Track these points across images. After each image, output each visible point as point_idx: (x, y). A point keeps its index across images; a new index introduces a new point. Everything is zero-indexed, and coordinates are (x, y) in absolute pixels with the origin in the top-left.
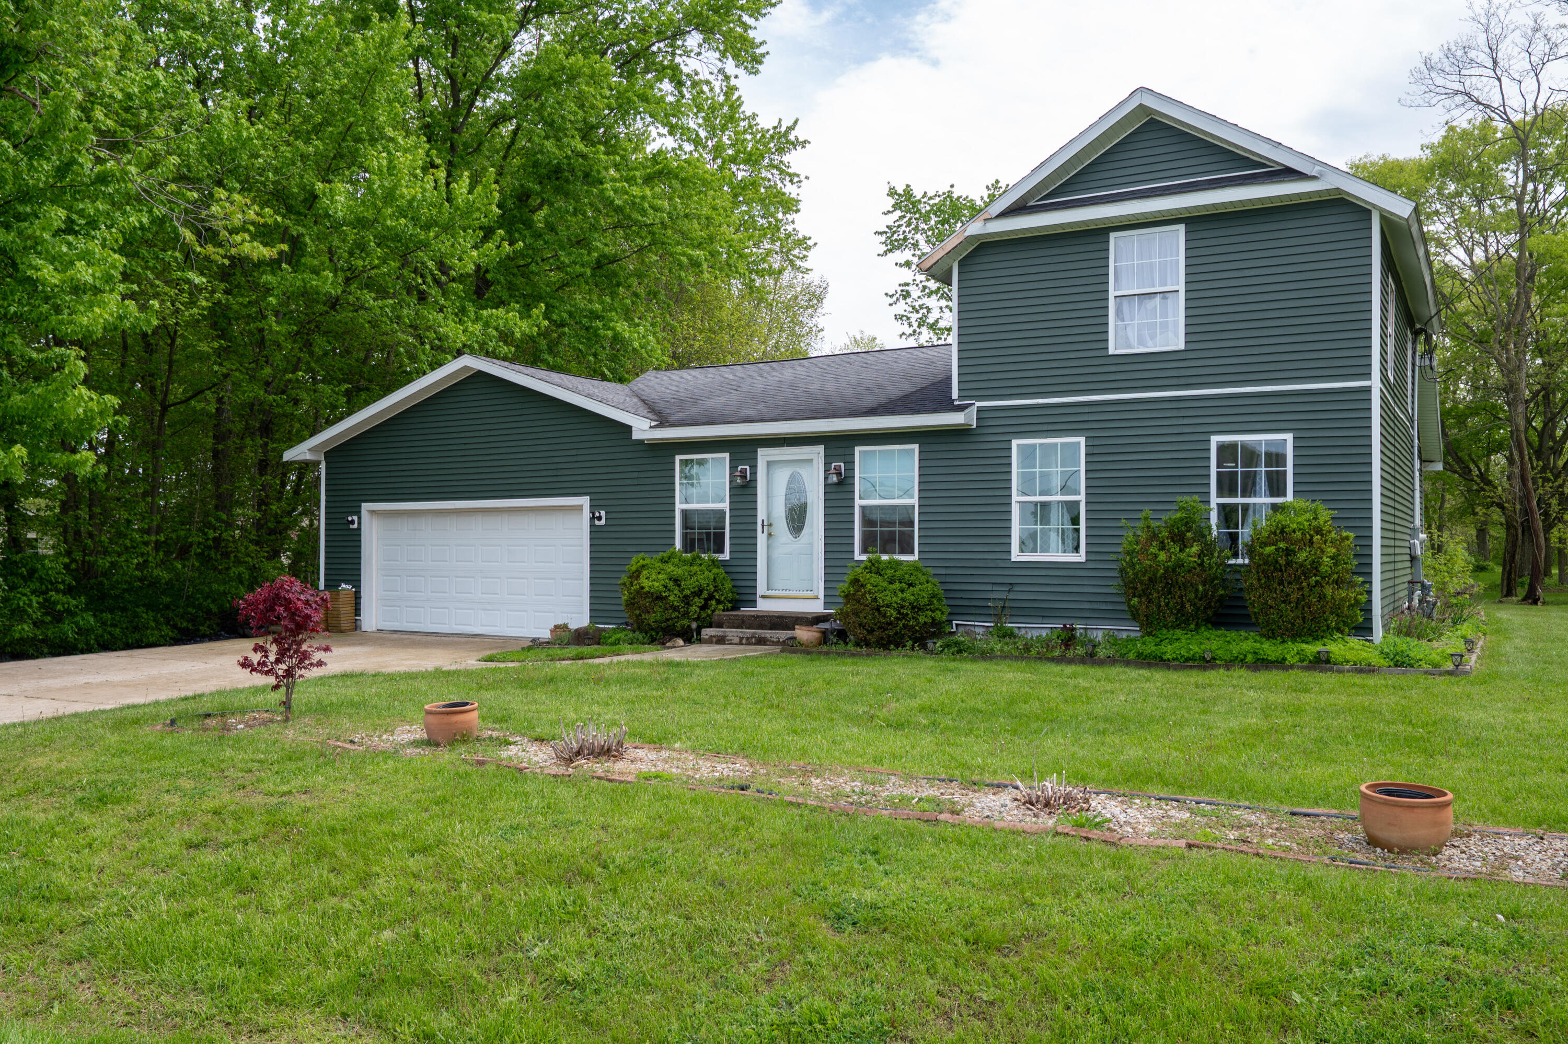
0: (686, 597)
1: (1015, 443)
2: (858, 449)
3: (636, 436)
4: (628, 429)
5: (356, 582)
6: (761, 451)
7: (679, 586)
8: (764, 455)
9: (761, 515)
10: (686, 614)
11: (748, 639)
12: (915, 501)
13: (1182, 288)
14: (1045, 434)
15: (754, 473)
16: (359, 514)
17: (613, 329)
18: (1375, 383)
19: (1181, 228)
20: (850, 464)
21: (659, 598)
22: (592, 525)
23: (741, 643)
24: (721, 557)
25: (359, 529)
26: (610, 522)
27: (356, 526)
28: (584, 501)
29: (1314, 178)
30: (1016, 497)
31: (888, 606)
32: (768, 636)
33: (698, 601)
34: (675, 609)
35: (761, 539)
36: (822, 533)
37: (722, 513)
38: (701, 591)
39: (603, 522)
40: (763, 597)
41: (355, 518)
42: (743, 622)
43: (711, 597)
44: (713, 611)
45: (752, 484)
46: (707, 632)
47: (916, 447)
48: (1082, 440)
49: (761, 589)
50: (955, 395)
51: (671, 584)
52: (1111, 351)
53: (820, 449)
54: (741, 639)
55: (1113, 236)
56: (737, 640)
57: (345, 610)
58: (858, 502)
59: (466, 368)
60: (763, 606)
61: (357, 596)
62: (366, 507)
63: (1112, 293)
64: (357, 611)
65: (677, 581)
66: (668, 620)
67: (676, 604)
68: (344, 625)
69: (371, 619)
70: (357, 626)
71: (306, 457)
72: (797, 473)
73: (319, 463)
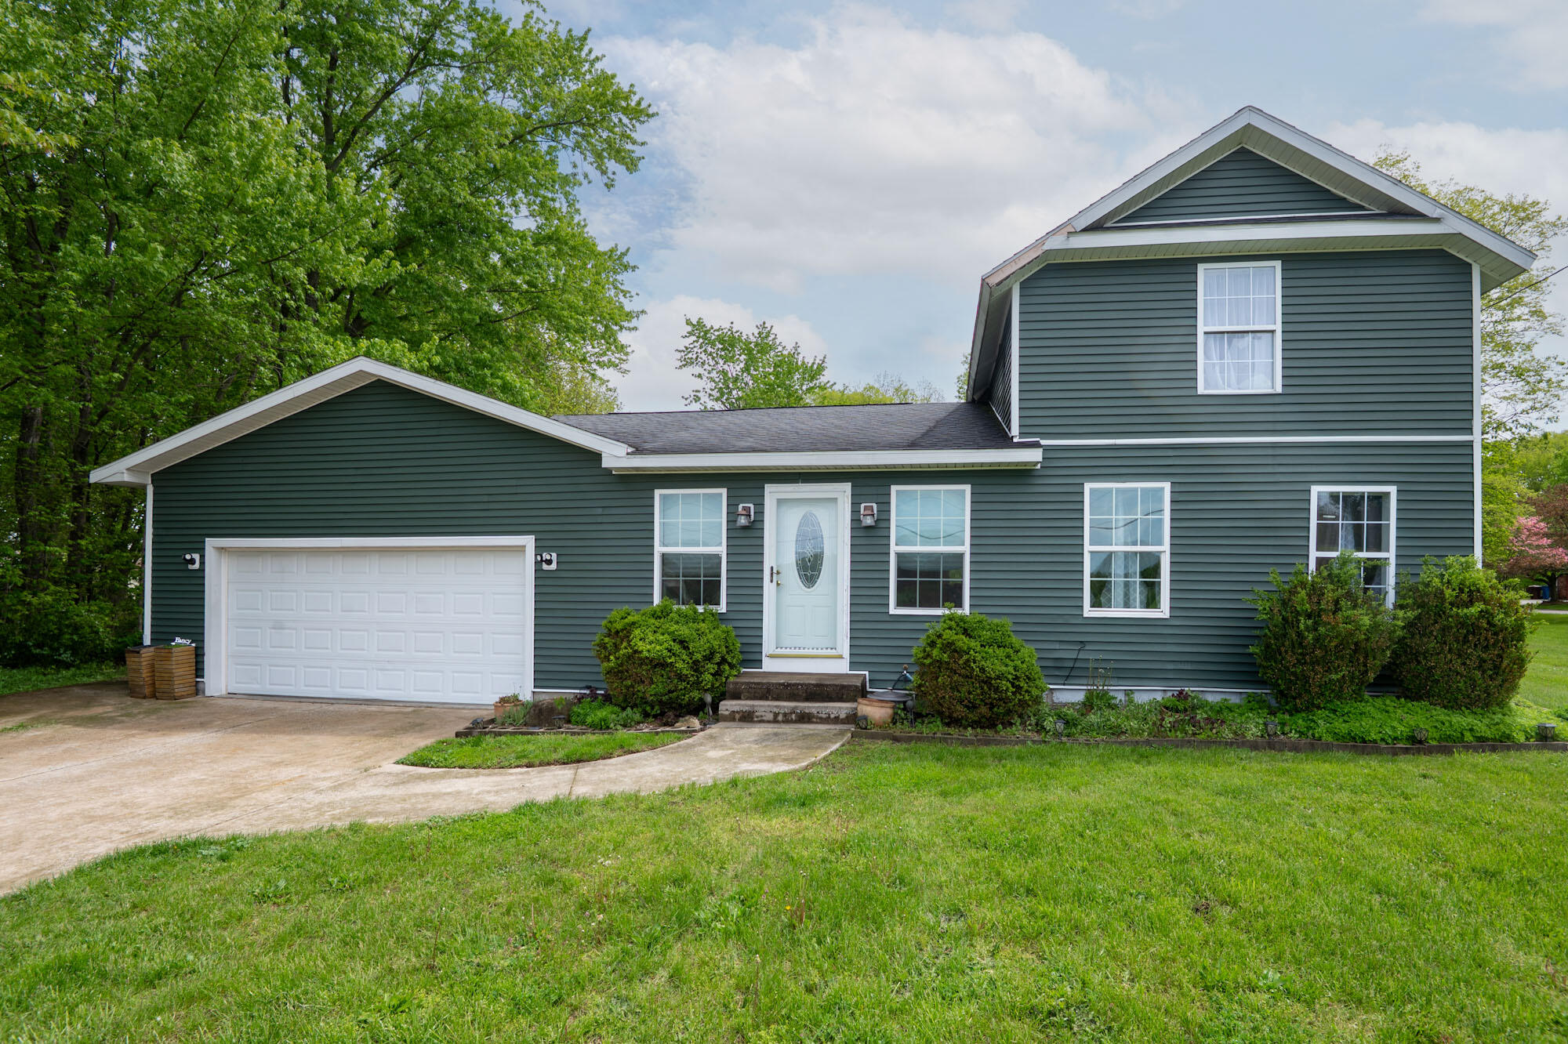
0: (696, 662)
1: (1088, 487)
2: (894, 489)
3: (606, 463)
4: (596, 457)
5: (197, 634)
6: (769, 488)
7: (686, 648)
8: (772, 493)
9: (769, 561)
10: (697, 684)
11: (785, 715)
12: (966, 549)
13: (1278, 327)
14: (1124, 478)
15: (760, 512)
16: (201, 551)
18: (1476, 438)
19: (1278, 264)
20: (885, 505)
21: (663, 665)
22: (538, 570)
23: (775, 721)
24: (719, 609)
25: (202, 570)
26: (563, 567)
27: (197, 566)
28: (529, 541)
29: (1437, 220)
30: (1088, 548)
32: (814, 711)
33: (711, 667)
34: (681, 677)
35: (769, 589)
36: (847, 583)
37: (718, 558)
38: (712, 654)
39: (554, 566)
40: (771, 656)
41: (196, 557)
43: (724, 660)
44: (727, 678)
45: (758, 525)
46: (727, 706)
47: (968, 488)
48: (1167, 486)
49: (768, 647)
50: (1015, 430)
51: (676, 647)
52: (1201, 390)
53: (847, 487)
54: (776, 715)
55: (1201, 267)
57: (181, 671)
58: (894, 549)
60: (769, 666)
61: (199, 654)
62: (211, 543)
63: (1201, 328)
64: (199, 671)
65: (683, 643)
66: (670, 692)
67: (685, 672)
68: (179, 690)
69: (218, 679)
70: (198, 690)
71: (127, 478)
72: (812, 515)
73: (144, 487)
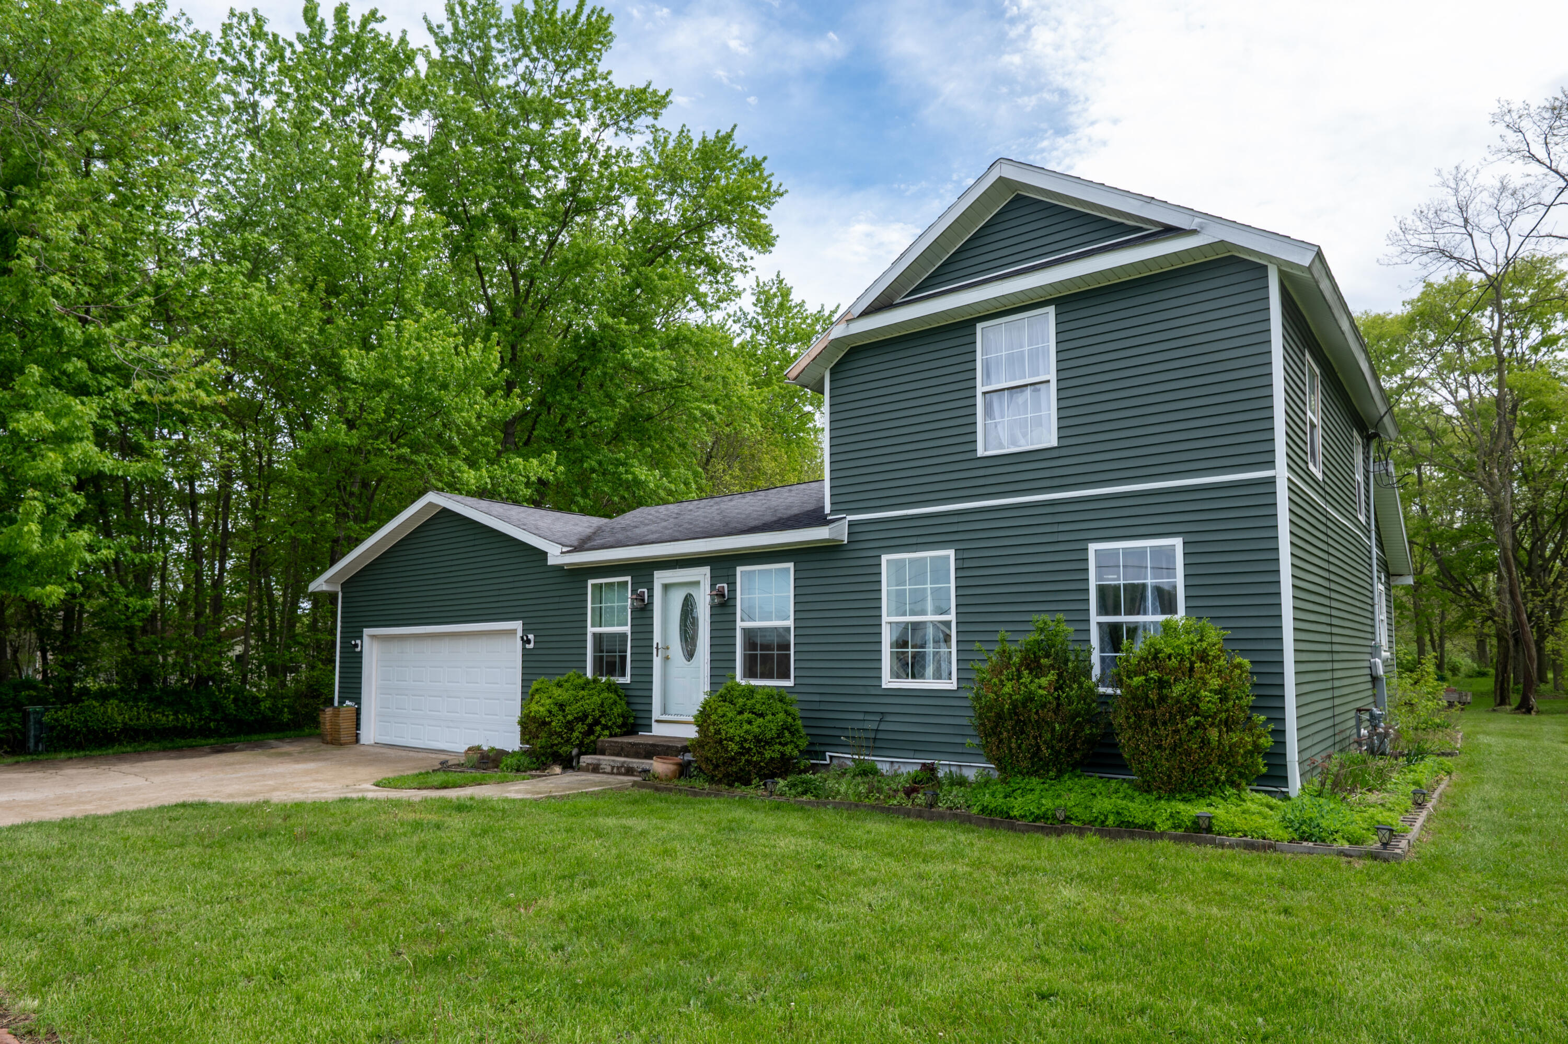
0: (568, 722)
1: (885, 558)
2: (739, 569)
3: (551, 561)
4: (545, 554)
5: (357, 700)
6: (657, 574)
7: (564, 711)
8: (661, 577)
9: (657, 638)
10: (568, 741)
11: (619, 768)
12: (790, 623)
13: (1053, 376)
14: (915, 547)
15: (651, 596)
16: (361, 638)
17: (633, 474)
18: (1281, 472)
19: (1051, 310)
20: (732, 584)
21: (544, 723)
22: (524, 649)
23: (612, 773)
24: (621, 680)
25: (361, 652)
26: (538, 646)
27: (359, 649)
28: (517, 625)
29: (1193, 232)
30: (885, 618)
31: (731, 739)
32: (635, 766)
33: (580, 728)
34: (559, 735)
35: (657, 662)
36: (708, 657)
37: (624, 635)
38: (586, 716)
39: (531, 646)
40: (657, 721)
41: (359, 642)
42: (622, 749)
43: (597, 722)
44: (598, 737)
45: (649, 607)
46: (586, 760)
47: (791, 565)
48: (951, 553)
49: (656, 714)
50: (827, 510)
51: (555, 709)
52: (980, 453)
53: (706, 570)
54: (614, 768)
55: (980, 327)
56: (609, 769)
57: (346, 725)
58: (740, 624)
59: (430, 504)
60: (658, 730)
61: (358, 712)
62: (367, 632)
63: (980, 389)
64: (358, 726)
65: (562, 707)
66: (553, 745)
67: (558, 730)
68: (344, 739)
69: (370, 733)
70: (357, 740)
71: (325, 588)
72: (690, 595)
73: (337, 593)
